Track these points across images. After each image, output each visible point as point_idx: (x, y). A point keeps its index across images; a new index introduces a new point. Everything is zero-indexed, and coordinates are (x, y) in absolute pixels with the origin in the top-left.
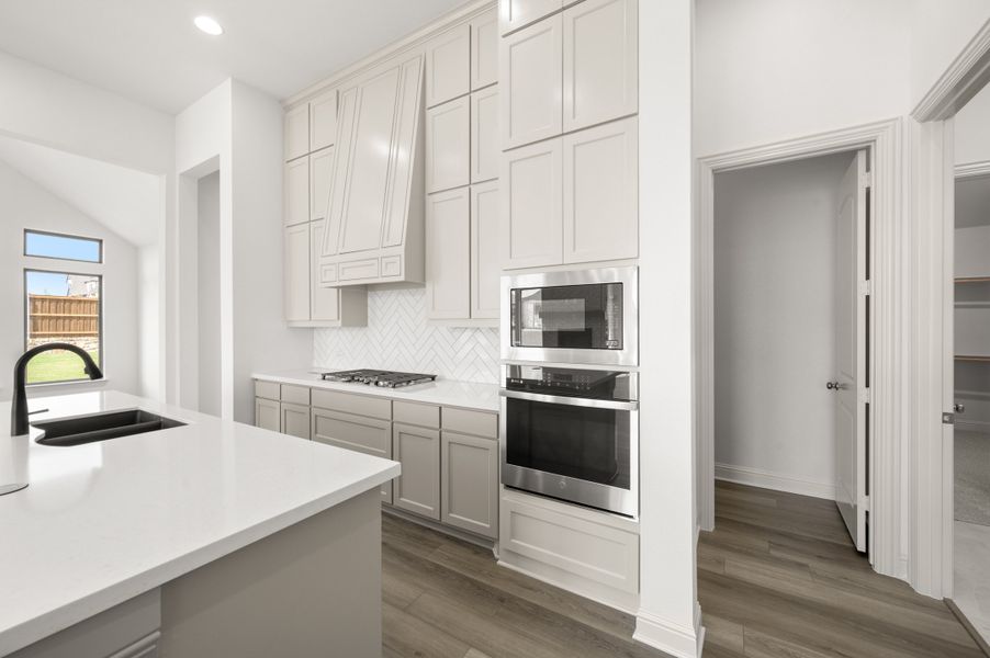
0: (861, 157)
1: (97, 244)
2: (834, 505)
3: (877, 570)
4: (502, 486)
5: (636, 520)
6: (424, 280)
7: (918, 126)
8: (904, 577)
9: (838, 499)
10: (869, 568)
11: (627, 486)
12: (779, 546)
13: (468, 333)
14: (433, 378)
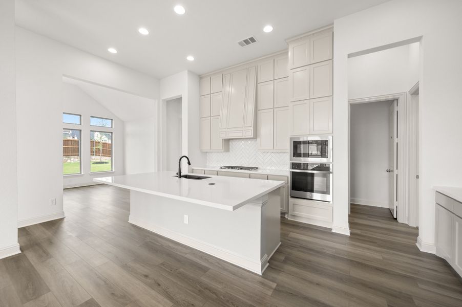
0: (395, 102)
1: (111, 121)
2: (389, 209)
3: (399, 222)
4: (289, 197)
5: (331, 203)
6: (257, 136)
7: (410, 96)
8: (406, 223)
9: (390, 208)
10: (397, 221)
11: (329, 194)
12: (371, 217)
13: (269, 154)
14: (257, 168)
